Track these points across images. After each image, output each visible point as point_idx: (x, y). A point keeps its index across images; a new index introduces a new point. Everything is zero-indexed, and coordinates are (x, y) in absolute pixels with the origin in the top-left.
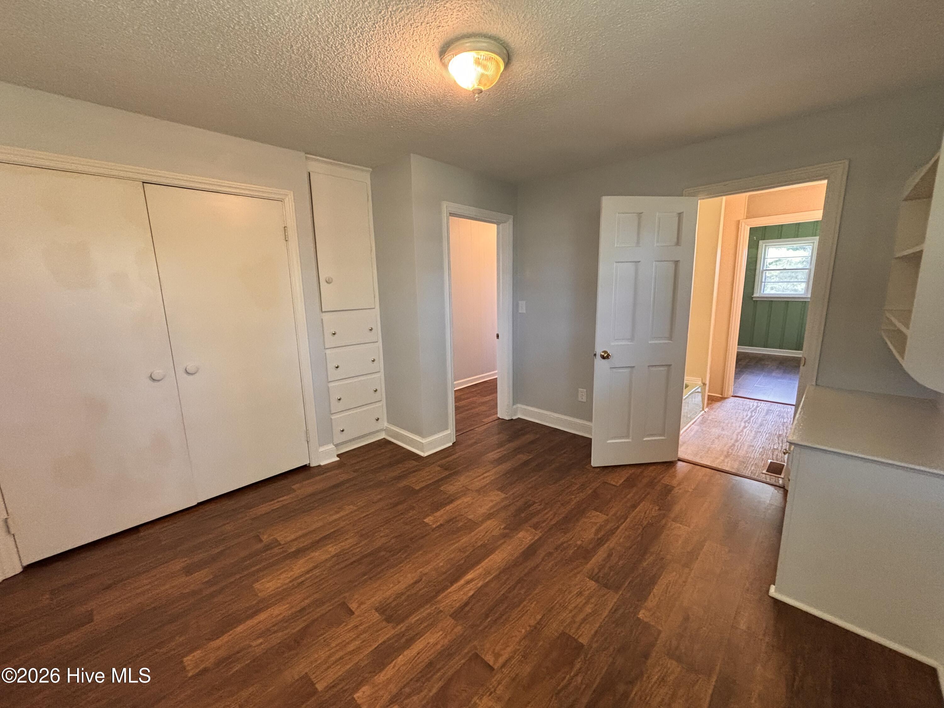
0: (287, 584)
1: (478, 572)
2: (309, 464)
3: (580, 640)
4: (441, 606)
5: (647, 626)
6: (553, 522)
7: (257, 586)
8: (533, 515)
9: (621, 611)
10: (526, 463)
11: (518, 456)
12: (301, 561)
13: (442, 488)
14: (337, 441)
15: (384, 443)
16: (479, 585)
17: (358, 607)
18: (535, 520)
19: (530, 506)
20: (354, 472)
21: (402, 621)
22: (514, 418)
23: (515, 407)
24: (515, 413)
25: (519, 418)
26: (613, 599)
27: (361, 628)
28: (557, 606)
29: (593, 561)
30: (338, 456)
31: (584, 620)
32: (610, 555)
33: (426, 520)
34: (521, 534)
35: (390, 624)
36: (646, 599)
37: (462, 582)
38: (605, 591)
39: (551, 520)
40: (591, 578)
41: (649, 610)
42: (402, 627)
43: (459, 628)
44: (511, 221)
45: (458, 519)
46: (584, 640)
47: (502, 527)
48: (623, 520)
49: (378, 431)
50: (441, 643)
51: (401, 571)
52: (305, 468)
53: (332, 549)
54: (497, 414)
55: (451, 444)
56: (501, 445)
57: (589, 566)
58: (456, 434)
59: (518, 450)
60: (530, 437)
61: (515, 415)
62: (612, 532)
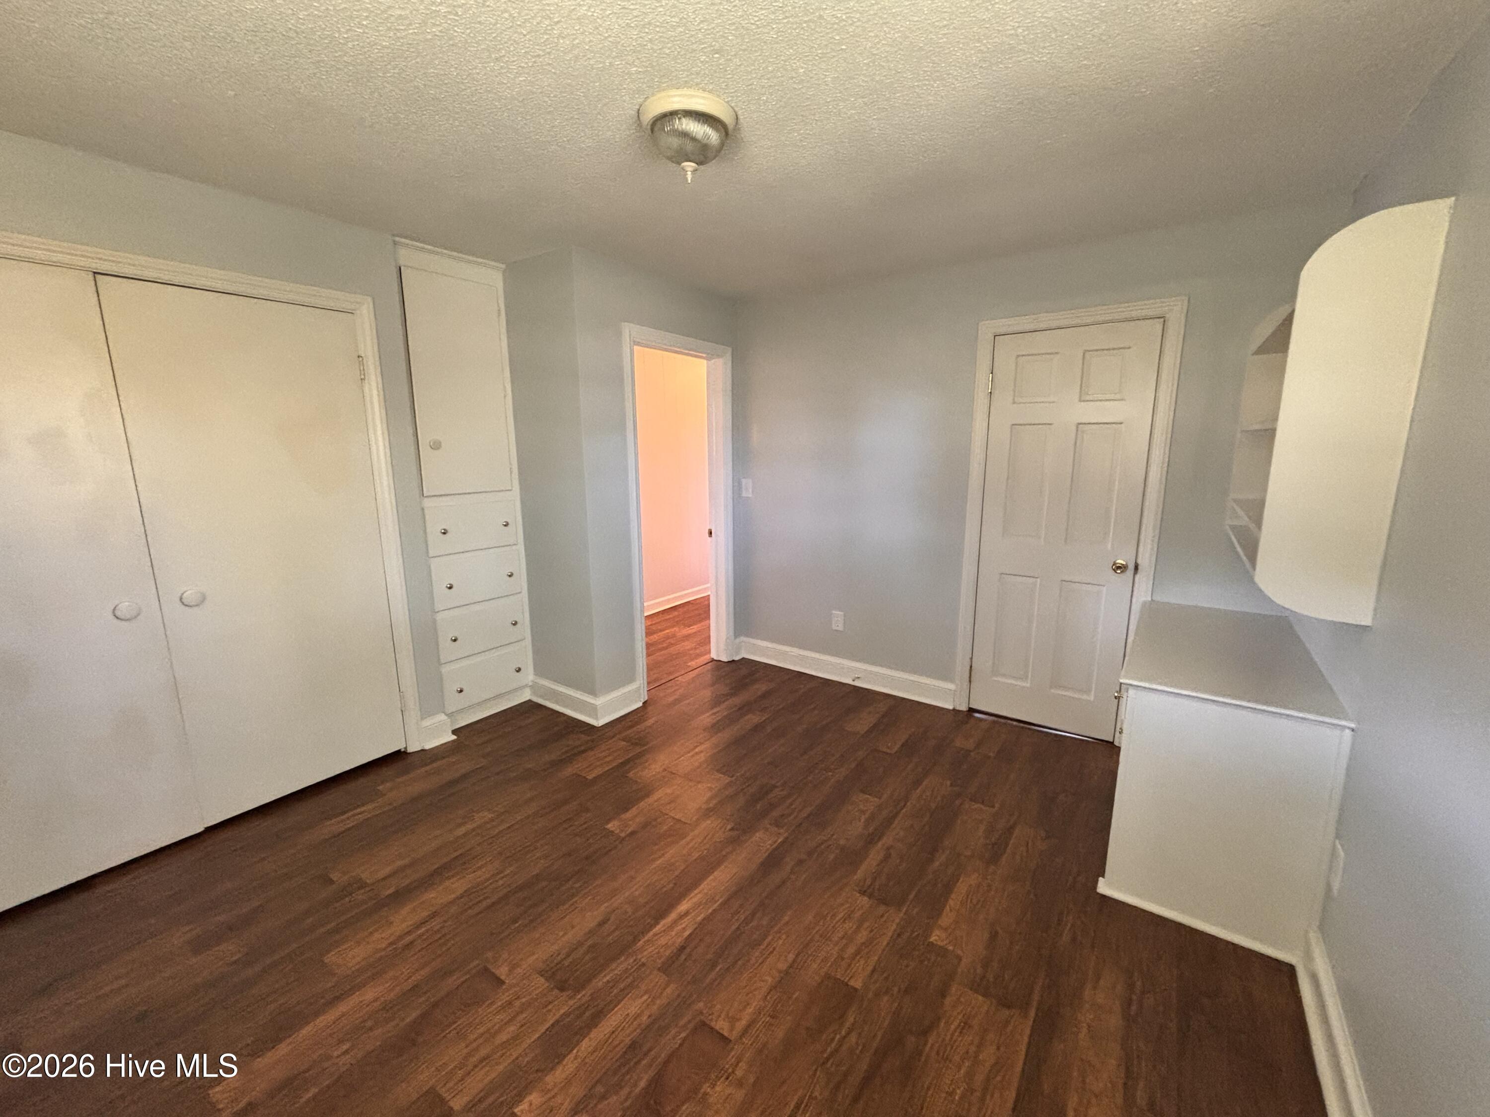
0: (385, 949)
1: (695, 900)
2: (406, 748)
3: (852, 983)
4: (643, 957)
5: (942, 952)
6: (804, 814)
7: (330, 958)
8: (772, 806)
9: (905, 936)
10: (757, 728)
11: (746, 718)
12: (405, 911)
13: (631, 775)
14: (450, 709)
15: (530, 707)
16: (699, 919)
17: (511, 971)
18: (775, 813)
19: (767, 793)
20: (484, 757)
21: (583, 987)
22: (737, 658)
23: (738, 640)
24: (738, 650)
25: (743, 658)
26: (894, 919)
27: (517, 1004)
28: (817, 937)
29: (863, 867)
30: (454, 732)
31: (858, 952)
32: (887, 857)
33: (609, 826)
34: (759, 835)
35: (564, 993)
36: (940, 914)
37: (673, 916)
38: (882, 908)
39: (800, 811)
40: (863, 893)
41: (946, 929)
42: (584, 996)
43: (672, 986)
44: (729, 356)
45: (659, 820)
46: (857, 983)
47: (729, 827)
48: (902, 804)
49: (516, 690)
50: (647, 1013)
51: (575, 909)
52: (397, 756)
53: (457, 886)
54: (709, 652)
55: (640, 704)
56: (717, 701)
57: (860, 874)
58: (648, 687)
59: (744, 709)
60: (761, 688)
61: (737, 653)
62: (890, 821)
